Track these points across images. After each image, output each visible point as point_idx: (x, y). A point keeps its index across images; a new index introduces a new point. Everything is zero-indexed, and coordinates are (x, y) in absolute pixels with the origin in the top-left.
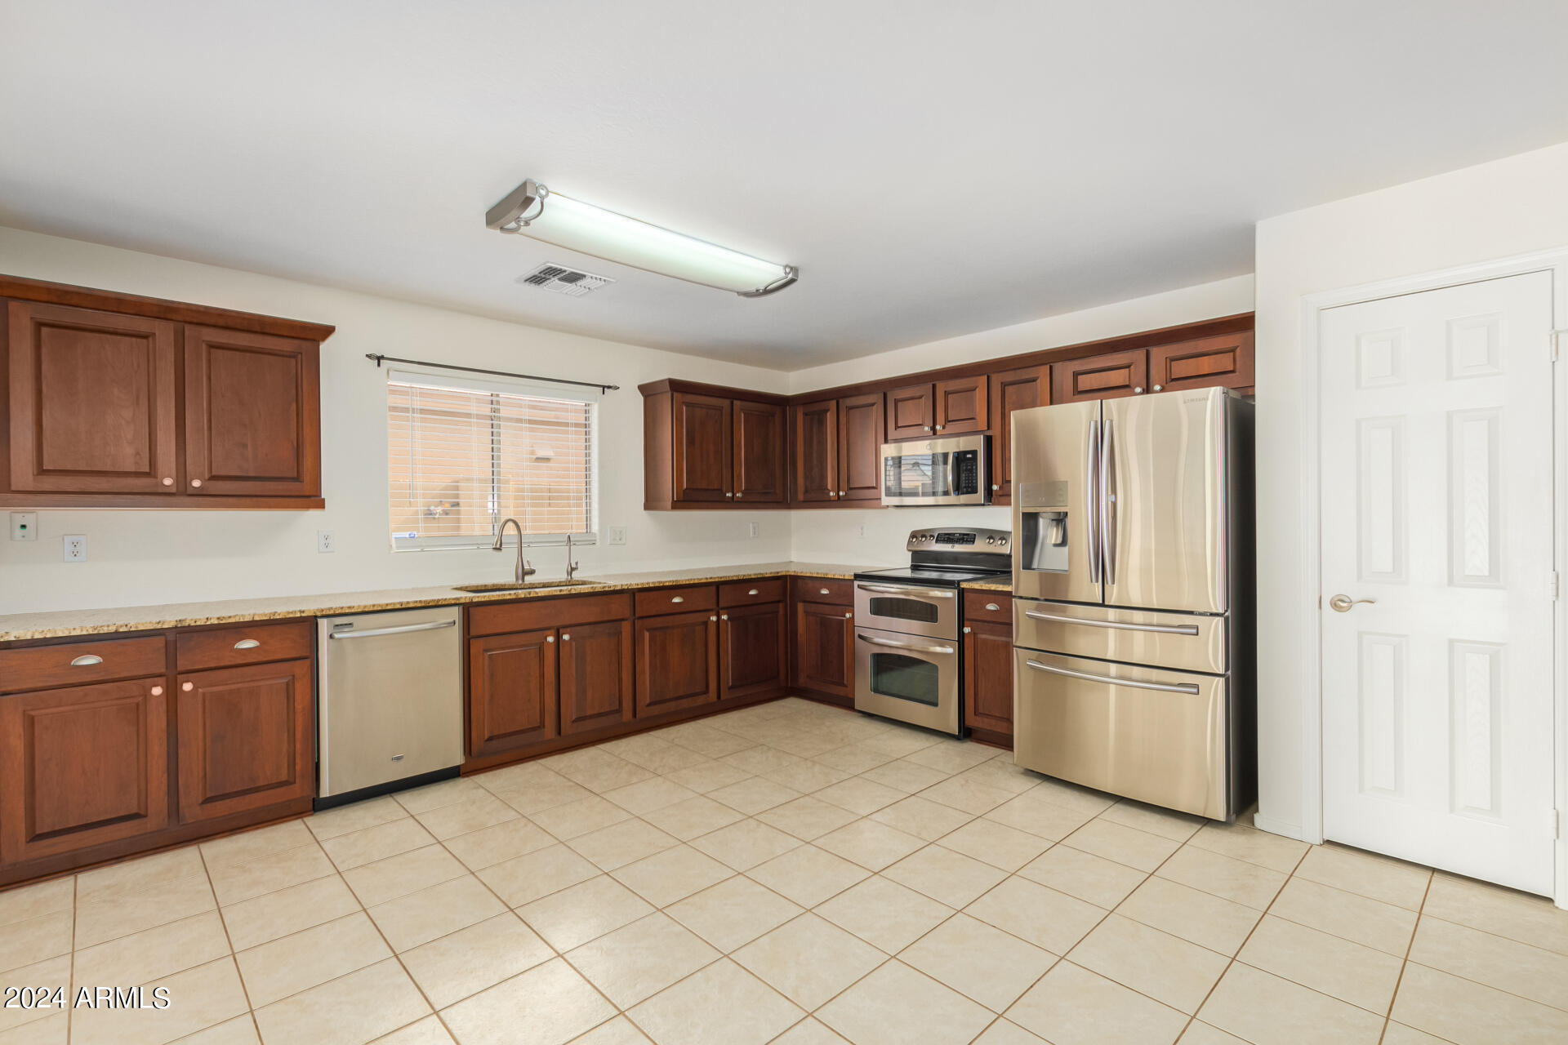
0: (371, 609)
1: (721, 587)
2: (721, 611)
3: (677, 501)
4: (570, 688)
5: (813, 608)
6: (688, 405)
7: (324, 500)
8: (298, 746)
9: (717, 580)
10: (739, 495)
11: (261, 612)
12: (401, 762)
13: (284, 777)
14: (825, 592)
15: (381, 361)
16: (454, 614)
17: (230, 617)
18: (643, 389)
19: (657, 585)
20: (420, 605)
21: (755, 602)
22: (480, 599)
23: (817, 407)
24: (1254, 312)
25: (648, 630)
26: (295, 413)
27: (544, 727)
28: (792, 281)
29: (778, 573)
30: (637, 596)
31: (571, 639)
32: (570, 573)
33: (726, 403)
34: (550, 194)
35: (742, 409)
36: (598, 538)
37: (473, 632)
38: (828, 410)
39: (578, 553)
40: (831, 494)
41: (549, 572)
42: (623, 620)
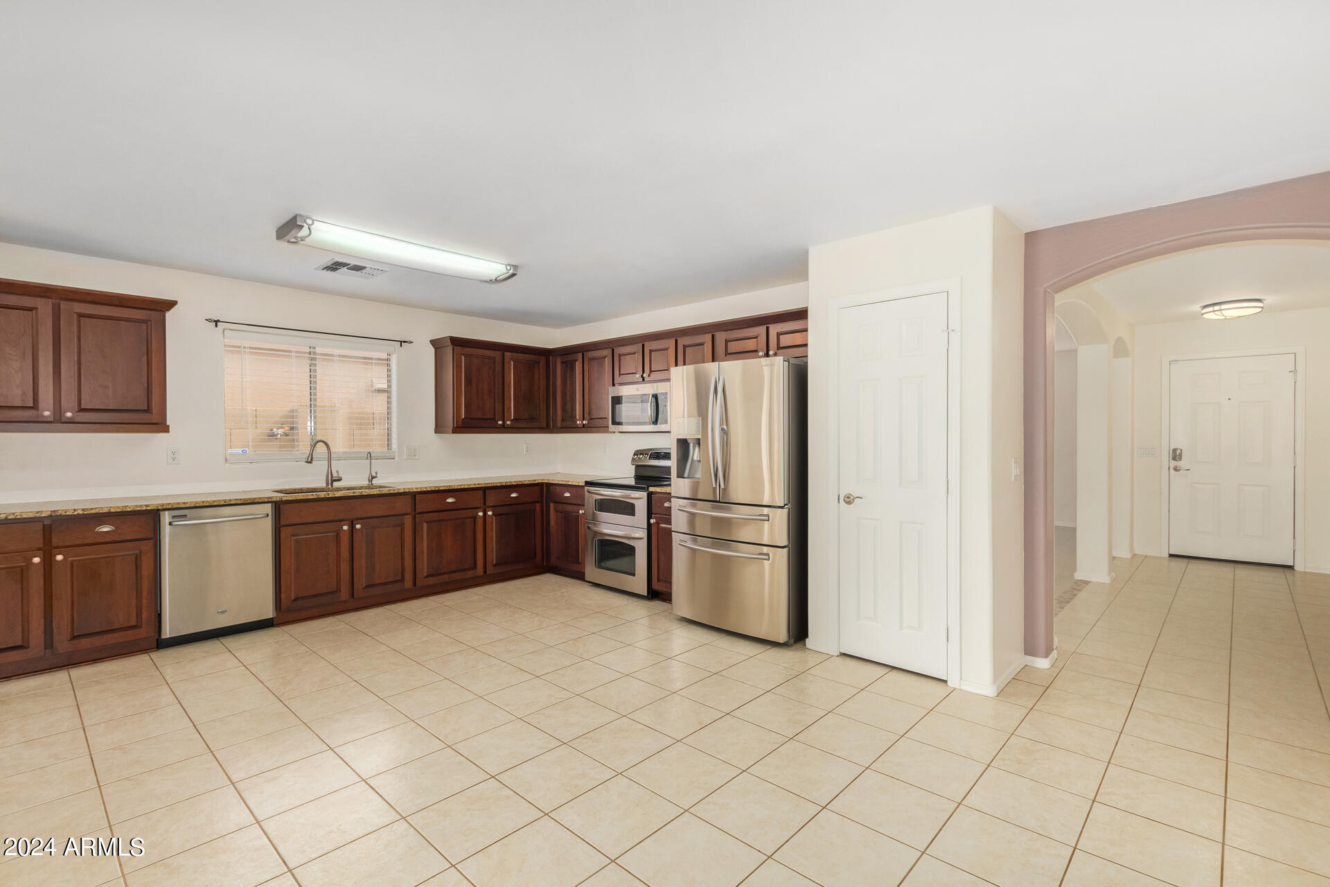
0: (201, 505)
1: (487, 491)
2: (487, 509)
3: (457, 427)
4: (361, 563)
5: (560, 507)
6: (466, 356)
7: (168, 426)
8: (144, 601)
9: (483, 486)
10: (508, 423)
11: (116, 506)
12: (225, 615)
13: (133, 622)
14: (567, 495)
15: (218, 323)
16: (268, 508)
17: (92, 509)
18: (434, 343)
19: (433, 489)
20: (240, 502)
21: (515, 502)
22: (288, 499)
23: (570, 358)
24: (807, 307)
25: (426, 522)
26: (146, 362)
27: (340, 591)
28: (513, 275)
29: (535, 481)
30: (418, 497)
31: (362, 527)
32: (371, 481)
33: (497, 354)
34: (315, 222)
35: (511, 359)
36: (397, 453)
37: (282, 523)
38: (577, 360)
39: (377, 466)
40: (578, 422)
41: (353, 479)
42: (406, 514)
